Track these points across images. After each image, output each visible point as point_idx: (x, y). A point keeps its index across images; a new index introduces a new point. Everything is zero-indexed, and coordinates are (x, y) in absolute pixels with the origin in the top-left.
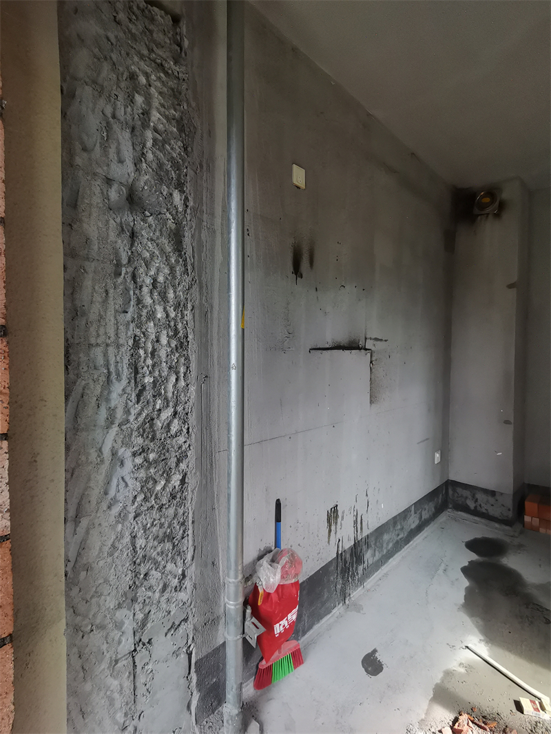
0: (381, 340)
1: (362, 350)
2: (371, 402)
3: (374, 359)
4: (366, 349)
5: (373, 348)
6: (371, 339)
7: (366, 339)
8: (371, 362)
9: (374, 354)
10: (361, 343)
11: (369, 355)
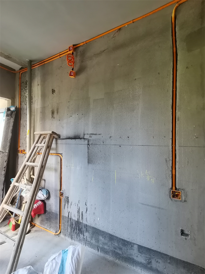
0: (96, 134)
1: (82, 140)
2: (89, 162)
3: (90, 143)
4: (85, 139)
5: (90, 138)
6: (88, 134)
7: (84, 134)
8: (88, 144)
9: (90, 141)
10: (81, 136)
11: (86, 142)
